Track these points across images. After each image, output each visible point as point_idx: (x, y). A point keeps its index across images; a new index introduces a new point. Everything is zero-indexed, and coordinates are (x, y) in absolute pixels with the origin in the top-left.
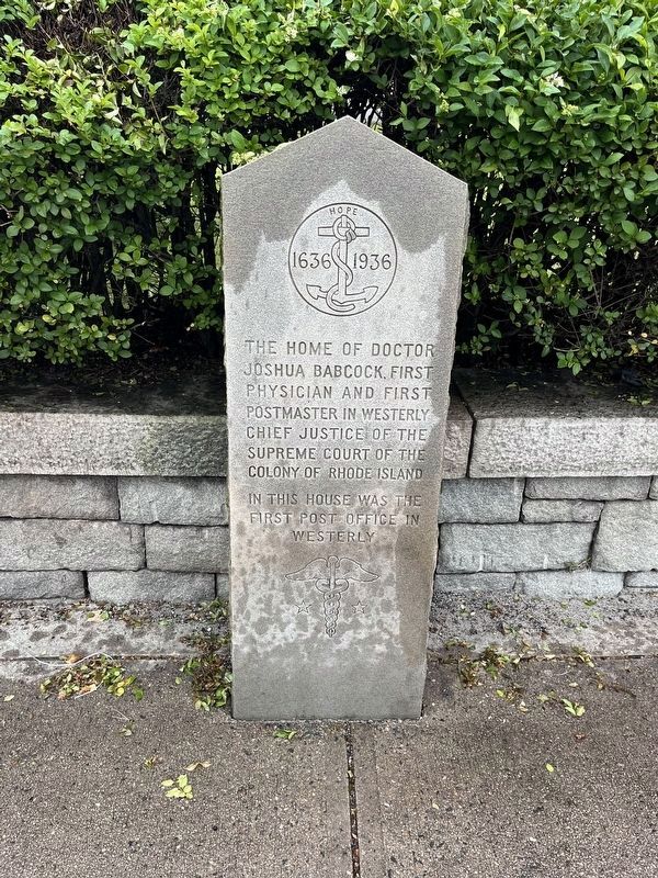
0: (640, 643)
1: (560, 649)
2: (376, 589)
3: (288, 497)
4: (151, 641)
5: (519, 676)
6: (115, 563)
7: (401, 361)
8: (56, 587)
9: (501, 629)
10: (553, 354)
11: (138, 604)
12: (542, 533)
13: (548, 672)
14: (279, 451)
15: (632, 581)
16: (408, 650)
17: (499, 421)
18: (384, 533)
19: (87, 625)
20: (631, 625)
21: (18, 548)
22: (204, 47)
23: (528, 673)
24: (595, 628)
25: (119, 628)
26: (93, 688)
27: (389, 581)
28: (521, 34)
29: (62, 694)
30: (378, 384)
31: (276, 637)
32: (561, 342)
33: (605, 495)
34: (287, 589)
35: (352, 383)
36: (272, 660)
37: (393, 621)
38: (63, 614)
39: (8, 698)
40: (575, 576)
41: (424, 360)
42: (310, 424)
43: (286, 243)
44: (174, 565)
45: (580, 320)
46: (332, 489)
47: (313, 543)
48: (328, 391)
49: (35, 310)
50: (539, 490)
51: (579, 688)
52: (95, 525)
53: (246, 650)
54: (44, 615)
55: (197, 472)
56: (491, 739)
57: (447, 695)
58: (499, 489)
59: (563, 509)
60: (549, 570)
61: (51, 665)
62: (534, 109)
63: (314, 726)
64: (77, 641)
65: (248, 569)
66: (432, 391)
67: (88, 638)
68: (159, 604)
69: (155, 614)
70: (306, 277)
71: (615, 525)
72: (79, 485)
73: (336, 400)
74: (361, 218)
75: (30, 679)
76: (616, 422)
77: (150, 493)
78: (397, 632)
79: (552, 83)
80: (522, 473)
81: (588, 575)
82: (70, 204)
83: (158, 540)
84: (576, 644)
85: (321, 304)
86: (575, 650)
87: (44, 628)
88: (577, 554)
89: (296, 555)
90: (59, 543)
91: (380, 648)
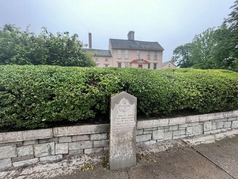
0: (160, 150)
1: (151, 152)
2: (129, 147)
3: (118, 135)
4: (95, 159)
5: (147, 157)
6: (89, 147)
7: (131, 117)
8: (79, 152)
9: (143, 150)
10: (145, 113)
11: (92, 154)
12: (146, 136)
13: (150, 156)
14: (117, 129)
15: (157, 141)
16: (134, 155)
17: (140, 121)
18: (130, 139)
19: (85, 158)
20: (158, 147)
21: (74, 146)
22: (108, 85)
23: (148, 157)
24: (154, 149)
25: (90, 158)
26: (88, 169)
27: (131, 145)
28: (140, 83)
29: (83, 170)
30: (129, 120)
31: (116, 156)
32: (146, 112)
33: (153, 130)
34: (118, 148)
35: (126, 120)
36: (116, 160)
37: (132, 151)
38: (81, 157)
39: (75, 173)
40: (150, 141)
41: (134, 116)
42: (121, 125)
43: (118, 105)
44: (97, 147)
45: (147, 109)
46: (123, 133)
47: (121, 141)
48: (123, 121)
49: (85, 113)
50: (145, 130)
51: (155, 158)
52: (86, 141)
53: (112, 159)
54: (78, 157)
55: (102, 132)
56: (146, 168)
57: (138, 162)
58: (140, 130)
59: (148, 132)
60: (147, 141)
61: (80, 166)
62: (142, 90)
63: (122, 170)
64: (84, 161)
65: (113, 146)
66: (135, 120)
67: (85, 160)
68: (95, 153)
69: (95, 155)
70: (120, 108)
71: (154, 133)
72: (85, 135)
73: (124, 122)
74: (126, 101)
75: (78, 169)
76: (153, 120)
77: (95, 136)
78: (132, 153)
79: (144, 88)
80: (143, 128)
81: (152, 141)
82: (93, 101)
83: (95, 143)
84: (153, 151)
85: (122, 111)
86: (153, 152)
87: (78, 160)
88: (150, 138)
89: (119, 143)
90: (81, 145)
91: (130, 156)
